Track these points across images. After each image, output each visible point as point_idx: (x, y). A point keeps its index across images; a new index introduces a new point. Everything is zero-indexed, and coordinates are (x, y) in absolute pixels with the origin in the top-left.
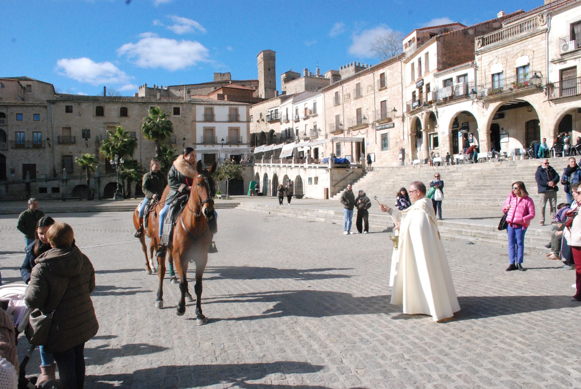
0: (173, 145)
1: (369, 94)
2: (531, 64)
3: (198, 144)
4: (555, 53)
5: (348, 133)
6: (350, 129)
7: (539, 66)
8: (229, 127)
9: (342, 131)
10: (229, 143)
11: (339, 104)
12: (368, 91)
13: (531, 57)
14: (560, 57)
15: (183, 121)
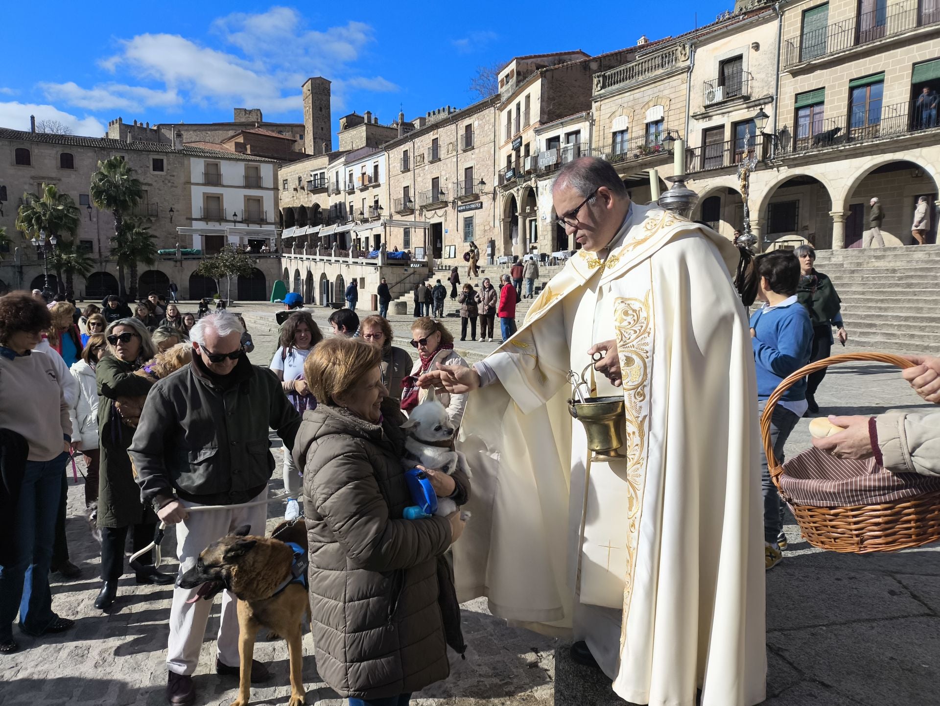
0: (153, 219)
1: (450, 156)
2: (666, 119)
3: (196, 219)
4: (697, 105)
5: (421, 214)
6: (422, 208)
7: (677, 123)
8: (245, 196)
9: (412, 212)
10: (246, 221)
11: (409, 170)
12: (448, 152)
13: (666, 108)
14: (703, 110)
15: (169, 182)
